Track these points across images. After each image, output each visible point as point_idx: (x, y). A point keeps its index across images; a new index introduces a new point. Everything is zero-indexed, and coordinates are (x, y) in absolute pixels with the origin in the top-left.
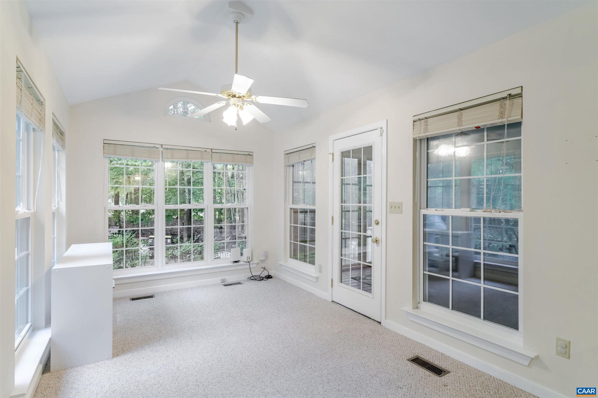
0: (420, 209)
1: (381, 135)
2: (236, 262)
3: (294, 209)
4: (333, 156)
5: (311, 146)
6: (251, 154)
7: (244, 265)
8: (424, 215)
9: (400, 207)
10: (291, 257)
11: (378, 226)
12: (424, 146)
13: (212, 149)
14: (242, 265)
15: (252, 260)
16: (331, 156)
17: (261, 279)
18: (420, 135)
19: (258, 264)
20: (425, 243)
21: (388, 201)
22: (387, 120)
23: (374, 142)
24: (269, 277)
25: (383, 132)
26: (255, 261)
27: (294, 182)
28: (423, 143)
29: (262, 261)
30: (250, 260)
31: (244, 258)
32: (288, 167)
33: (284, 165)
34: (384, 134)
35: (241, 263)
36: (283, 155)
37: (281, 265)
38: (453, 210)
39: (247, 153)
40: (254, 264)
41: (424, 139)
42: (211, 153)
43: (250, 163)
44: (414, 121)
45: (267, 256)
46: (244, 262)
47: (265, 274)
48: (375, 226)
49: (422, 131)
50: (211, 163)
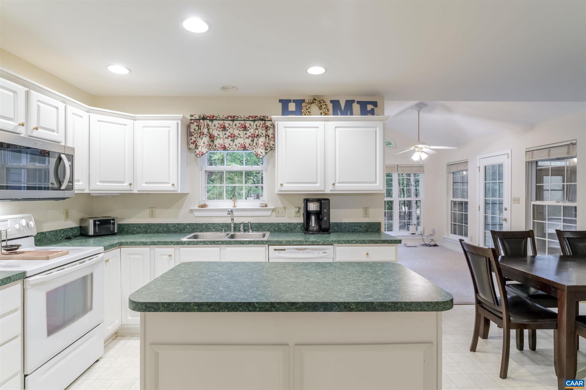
0: (531, 201)
1: (508, 158)
2: (413, 234)
3: (453, 201)
4: (479, 168)
5: (465, 161)
6: (423, 166)
7: (419, 236)
8: (533, 205)
9: (519, 200)
10: (451, 233)
11: (507, 211)
12: (534, 166)
13: (397, 165)
14: (416, 236)
15: (424, 234)
16: (478, 168)
17: (430, 246)
18: (529, 160)
19: (428, 236)
20: (534, 221)
21: (512, 196)
22: (511, 150)
23: (504, 162)
24: (435, 245)
25: (509, 156)
26: (426, 234)
27: (454, 183)
28: (533, 163)
29: (431, 235)
30: (423, 233)
31: (419, 232)
32: (449, 174)
33: (447, 173)
34: (510, 158)
35: (416, 235)
36: (446, 166)
37: (444, 238)
38: (550, 202)
39: (420, 166)
40: (425, 236)
41: (534, 162)
42: (397, 167)
43: (422, 171)
44: (526, 152)
45: (434, 232)
46: (418, 234)
47: (433, 243)
48: (505, 211)
49: (530, 158)
50: (397, 173)
